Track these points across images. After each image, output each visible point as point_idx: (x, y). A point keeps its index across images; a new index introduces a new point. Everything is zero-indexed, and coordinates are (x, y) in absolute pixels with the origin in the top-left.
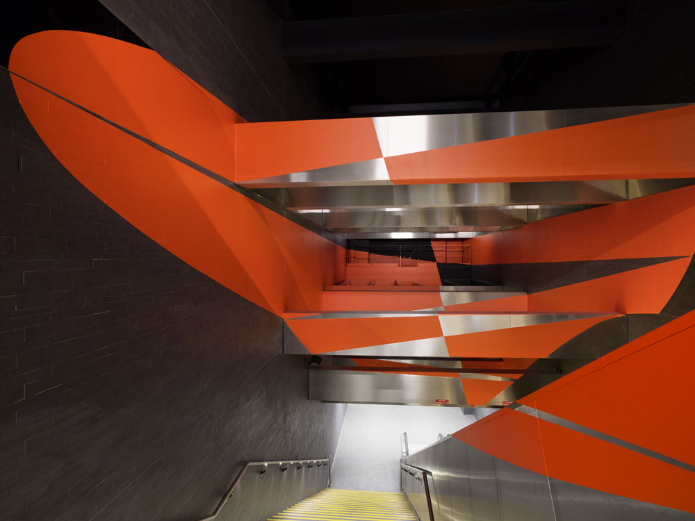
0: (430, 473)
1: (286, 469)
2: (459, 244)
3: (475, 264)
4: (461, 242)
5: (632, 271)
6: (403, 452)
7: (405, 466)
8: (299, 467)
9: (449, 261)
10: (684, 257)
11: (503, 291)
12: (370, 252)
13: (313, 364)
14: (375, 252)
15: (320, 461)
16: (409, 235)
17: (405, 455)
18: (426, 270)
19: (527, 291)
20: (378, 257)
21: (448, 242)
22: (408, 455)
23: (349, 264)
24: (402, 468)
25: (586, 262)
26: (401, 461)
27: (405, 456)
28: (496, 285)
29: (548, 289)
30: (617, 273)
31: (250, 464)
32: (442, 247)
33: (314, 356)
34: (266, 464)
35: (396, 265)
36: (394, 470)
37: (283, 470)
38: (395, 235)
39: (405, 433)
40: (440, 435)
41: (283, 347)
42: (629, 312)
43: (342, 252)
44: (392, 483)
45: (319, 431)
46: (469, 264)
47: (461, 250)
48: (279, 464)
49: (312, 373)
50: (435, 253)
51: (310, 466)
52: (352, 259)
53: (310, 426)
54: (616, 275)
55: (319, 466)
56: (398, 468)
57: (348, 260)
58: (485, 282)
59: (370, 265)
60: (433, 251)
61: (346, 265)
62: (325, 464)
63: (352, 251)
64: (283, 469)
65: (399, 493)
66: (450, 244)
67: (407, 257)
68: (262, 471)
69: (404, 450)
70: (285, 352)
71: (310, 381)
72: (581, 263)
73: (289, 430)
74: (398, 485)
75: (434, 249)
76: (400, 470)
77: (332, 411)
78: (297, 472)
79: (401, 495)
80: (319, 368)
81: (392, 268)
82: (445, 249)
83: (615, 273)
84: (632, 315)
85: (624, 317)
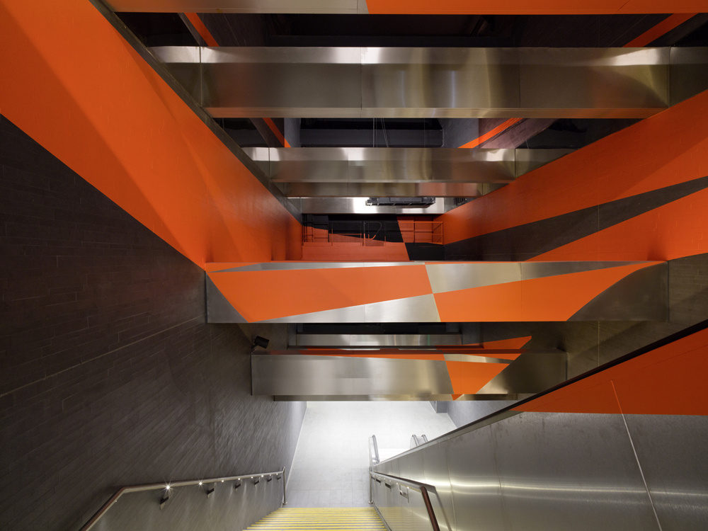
0: (433, 488)
1: (213, 490)
2: (428, 221)
3: (447, 242)
4: (430, 219)
5: (676, 201)
6: (371, 459)
7: (374, 475)
8: (237, 486)
9: (418, 241)
12: (330, 231)
13: (257, 348)
14: (335, 232)
15: (270, 474)
17: (374, 461)
18: (392, 249)
20: (338, 236)
21: (416, 218)
22: (378, 461)
23: (305, 243)
24: (372, 477)
25: (601, 206)
26: (371, 469)
27: (374, 463)
29: (544, 252)
30: (652, 209)
31: (127, 491)
32: (410, 227)
33: (258, 337)
34: (168, 487)
35: (359, 244)
36: (361, 480)
37: (209, 492)
39: (374, 436)
40: (414, 436)
41: (206, 312)
42: (670, 257)
43: (297, 229)
44: (359, 496)
45: (269, 437)
46: (441, 243)
47: (431, 231)
48: (198, 485)
49: (255, 359)
50: (402, 233)
51: (255, 482)
52: (310, 238)
53: (255, 431)
54: (650, 212)
55: (269, 481)
56: (366, 478)
57: (304, 238)
59: (330, 243)
60: (400, 231)
61: (302, 244)
62: (278, 478)
63: (309, 229)
64: (208, 490)
65: (369, 507)
66: (418, 222)
68: (162, 499)
69: (374, 456)
70: (209, 321)
71: (253, 371)
72: (595, 208)
73: (220, 435)
74: (367, 498)
75: (401, 229)
76: (368, 479)
77: (287, 412)
78: (235, 492)
79: (371, 511)
80: (266, 353)
81: (354, 247)
82: (413, 229)
83: (649, 210)
84: (674, 260)
85: (663, 265)
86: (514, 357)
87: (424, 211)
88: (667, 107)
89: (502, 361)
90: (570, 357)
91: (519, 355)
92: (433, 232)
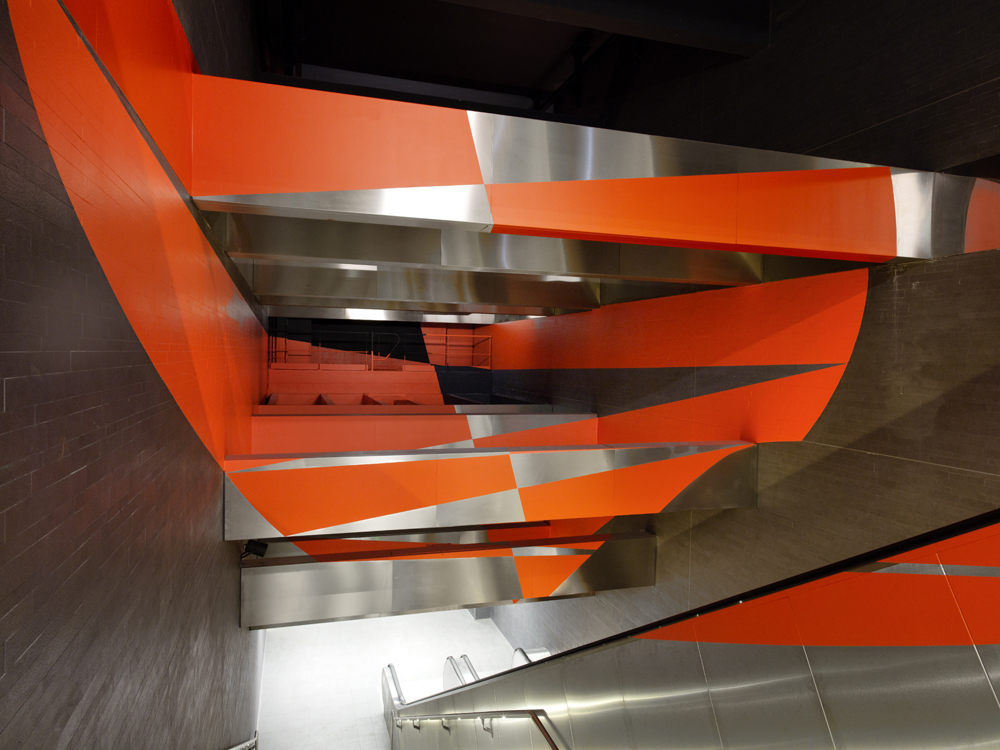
2: (467, 335)
3: (498, 367)
4: (471, 331)
9: (452, 363)
10: (834, 365)
11: (552, 412)
12: (315, 343)
16: (379, 315)
18: (415, 376)
19: (595, 410)
20: (325, 352)
21: (449, 330)
23: (273, 365)
25: (698, 368)
28: (539, 403)
29: (633, 408)
30: (745, 385)
32: (441, 338)
33: (251, 542)
35: (363, 367)
38: (354, 314)
39: (390, 666)
41: (224, 528)
42: (759, 441)
46: (488, 368)
47: (471, 344)
49: (247, 575)
50: (428, 348)
52: (281, 355)
54: (743, 388)
57: (272, 356)
58: (517, 398)
59: (316, 366)
60: (424, 344)
61: (269, 367)
63: (281, 341)
66: (453, 334)
67: (384, 355)
70: (226, 538)
71: (243, 592)
72: (690, 371)
75: (426, 341)
81: (355, 372)
82: (444, 342)
83: (742, 385)
84: (764, 444)
85: (753, 448)
86: (596, 546)
87: (459, 319)
88: (760, 282)
89: (580, 552)
90: (659, 541)
91: (603, 542)
92: (473, 346)
